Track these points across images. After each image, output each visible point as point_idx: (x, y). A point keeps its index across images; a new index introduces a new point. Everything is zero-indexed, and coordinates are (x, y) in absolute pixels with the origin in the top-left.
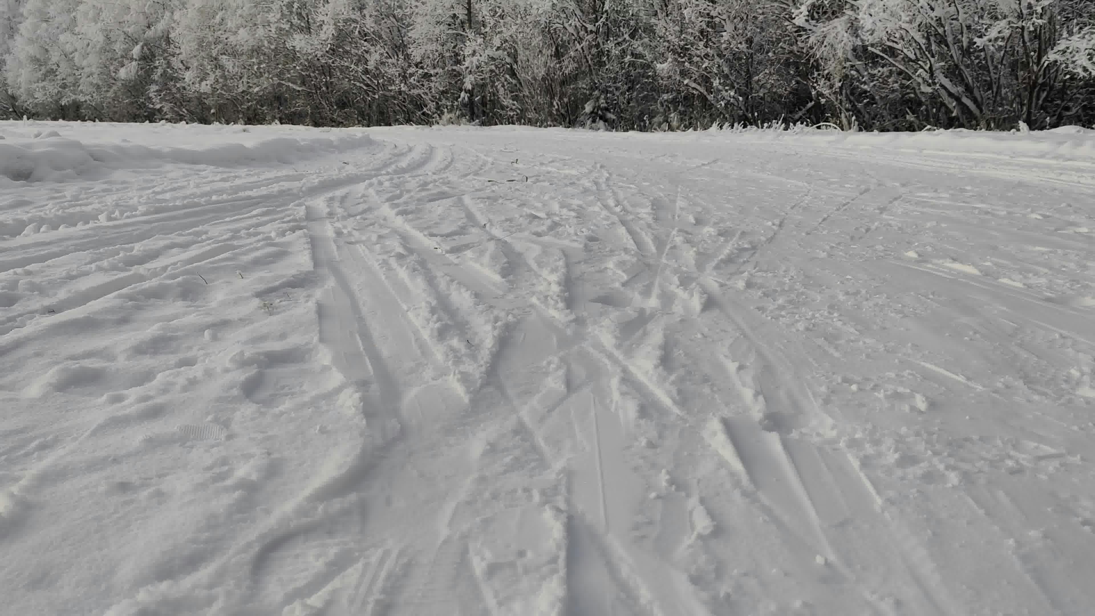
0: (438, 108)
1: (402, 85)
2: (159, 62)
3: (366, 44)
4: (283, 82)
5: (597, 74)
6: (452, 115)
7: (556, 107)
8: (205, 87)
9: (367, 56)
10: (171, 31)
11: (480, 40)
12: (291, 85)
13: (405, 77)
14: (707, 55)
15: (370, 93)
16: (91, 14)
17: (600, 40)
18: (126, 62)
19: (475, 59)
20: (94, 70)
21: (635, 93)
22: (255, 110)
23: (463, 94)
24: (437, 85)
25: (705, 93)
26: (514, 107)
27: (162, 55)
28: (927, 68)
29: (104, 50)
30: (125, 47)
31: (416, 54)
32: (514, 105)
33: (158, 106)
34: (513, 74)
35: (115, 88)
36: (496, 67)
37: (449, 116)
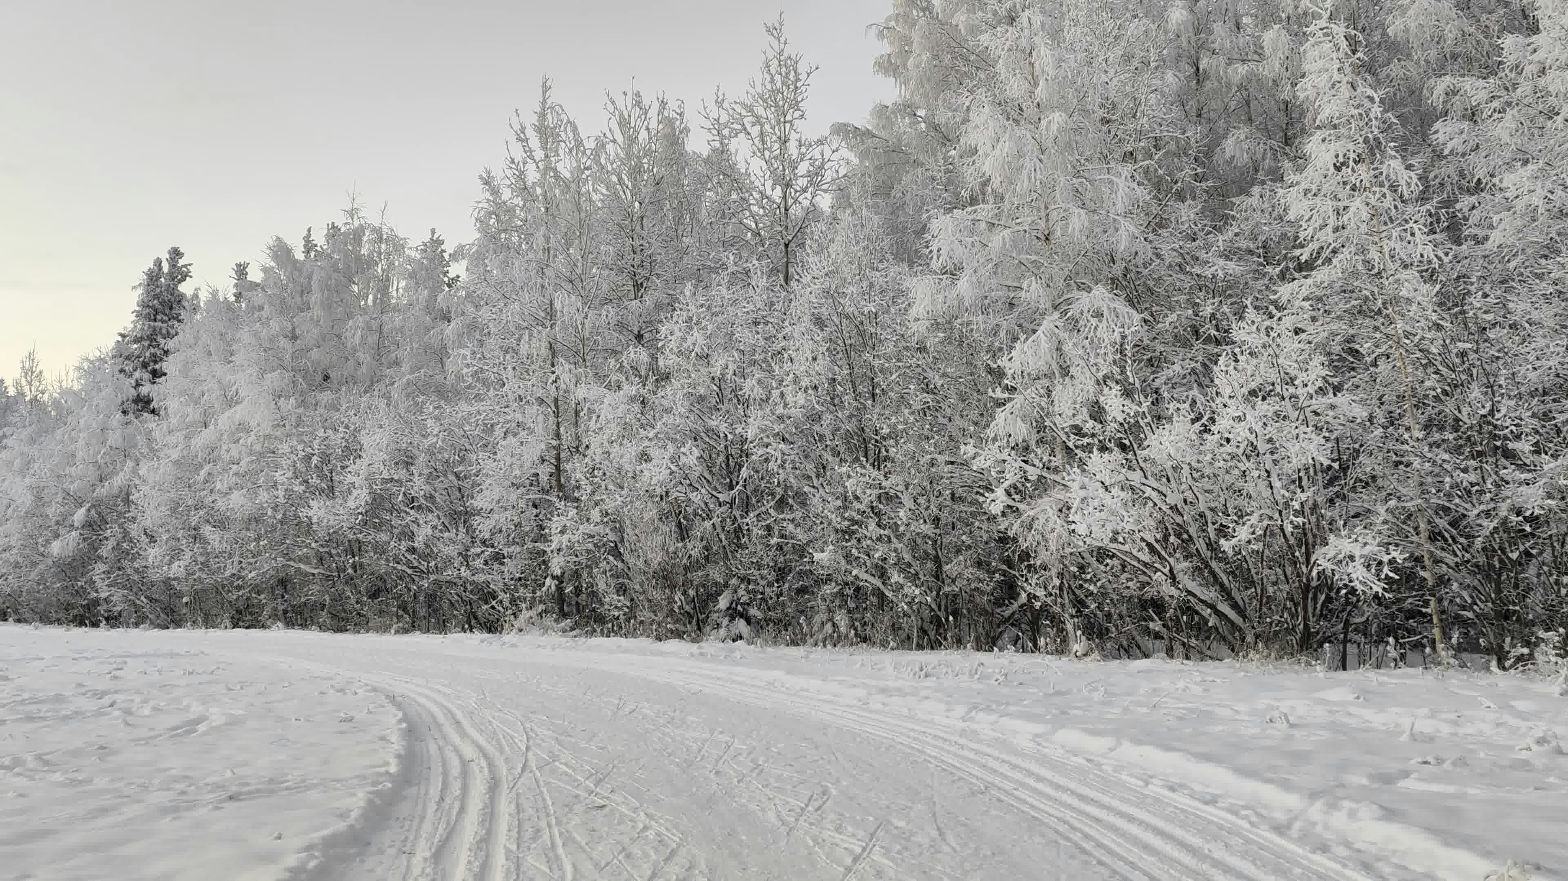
0: (513, 601)
1: (463, 569)
2: (112, 532)
3: (412, 512)
4: (292, 563)
5: (734, 557)
6: (533, 613)
7: (679, 604)
8: (177, 569)
9: (414, 528)
10: (134, 491)
11: (573, 512)
12: (302, 566)
13: (466, 558)
14: (880, 539)
15: (416, 579)
16: (17, 463)
17: (737, 513)
18: (62, 531)
19: (565, 538)
20: (13, 543)
21: (787, 585)
22: (248, 599)
23: (548, 581)
24: (512, 568)
25: (882, 587)
26: (619, 605)
27: (116, 522)
28: (1166, 571)
29: (30, 514)
30: (62, 510)
31: (483, 527)
32: (619, 601)
33: (103, 595)
34: (618, 556)
35: (41, 566)
36: (595, 545)
37: (528, 615)
